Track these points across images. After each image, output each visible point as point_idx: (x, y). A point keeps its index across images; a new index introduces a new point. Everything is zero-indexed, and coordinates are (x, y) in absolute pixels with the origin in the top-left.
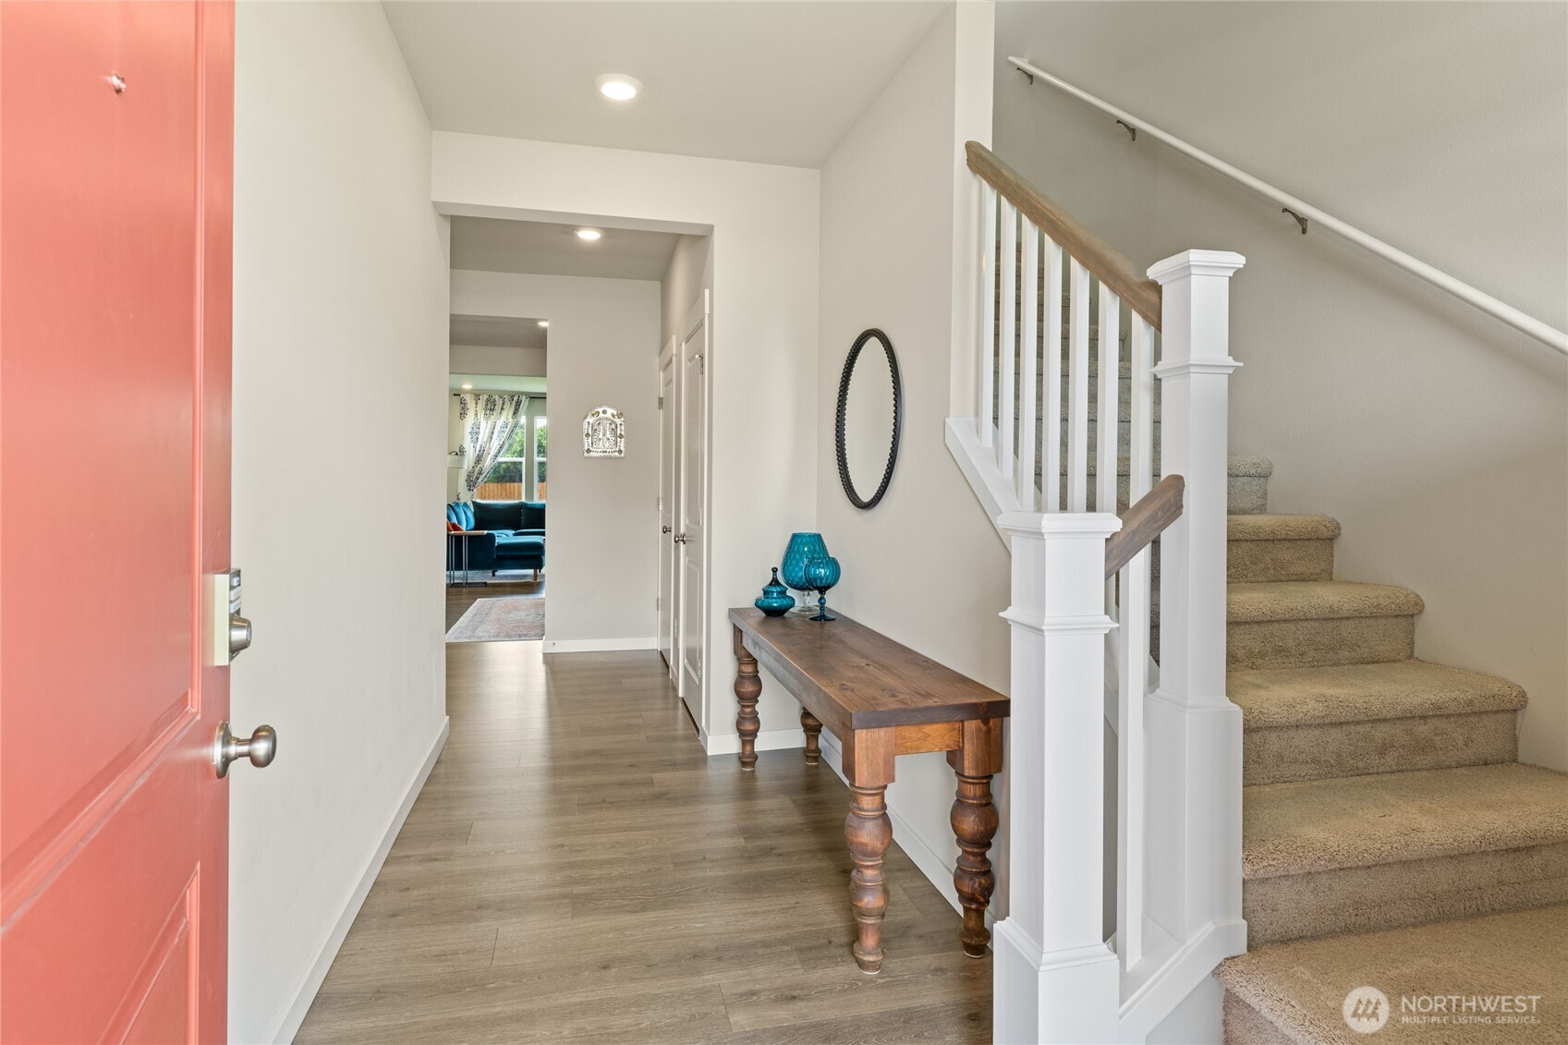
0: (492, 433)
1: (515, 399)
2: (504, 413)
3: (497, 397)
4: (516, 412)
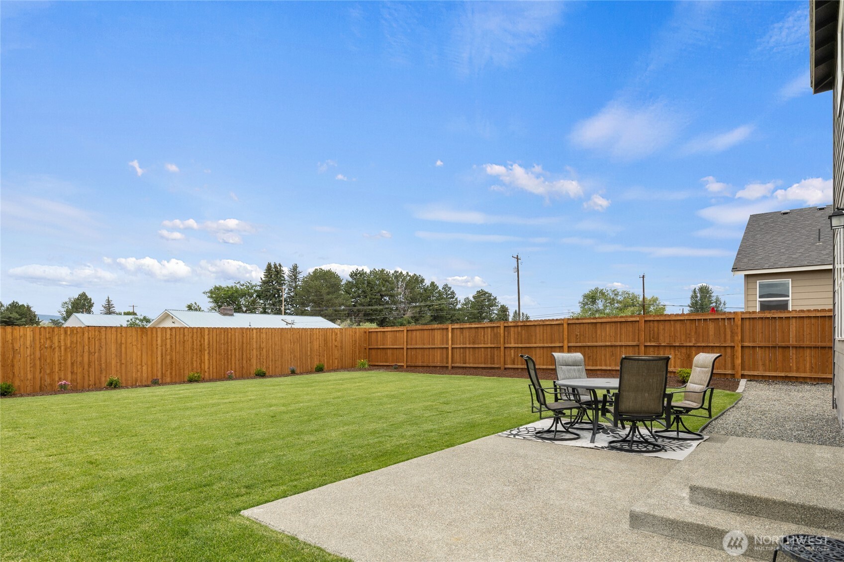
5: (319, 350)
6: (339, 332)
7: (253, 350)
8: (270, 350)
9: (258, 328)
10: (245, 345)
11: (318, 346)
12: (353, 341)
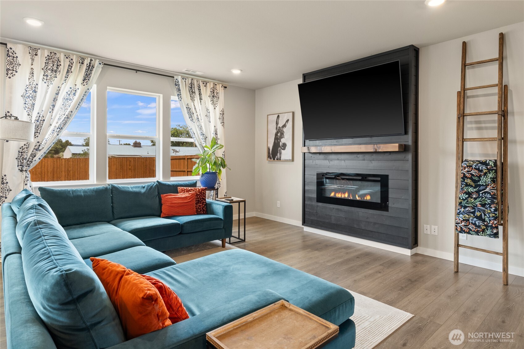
0: (55, 100)
1: (87, 62)
2: (72, 77)
3: (62, 57)
4: (87, 78)
5: (116, 172)
6: (132, 160)
7: (62, 172)
8: (76, 172)
9: (66, 158)
10: (55, 169)
11: (115, 169)
12: (144, 165)
